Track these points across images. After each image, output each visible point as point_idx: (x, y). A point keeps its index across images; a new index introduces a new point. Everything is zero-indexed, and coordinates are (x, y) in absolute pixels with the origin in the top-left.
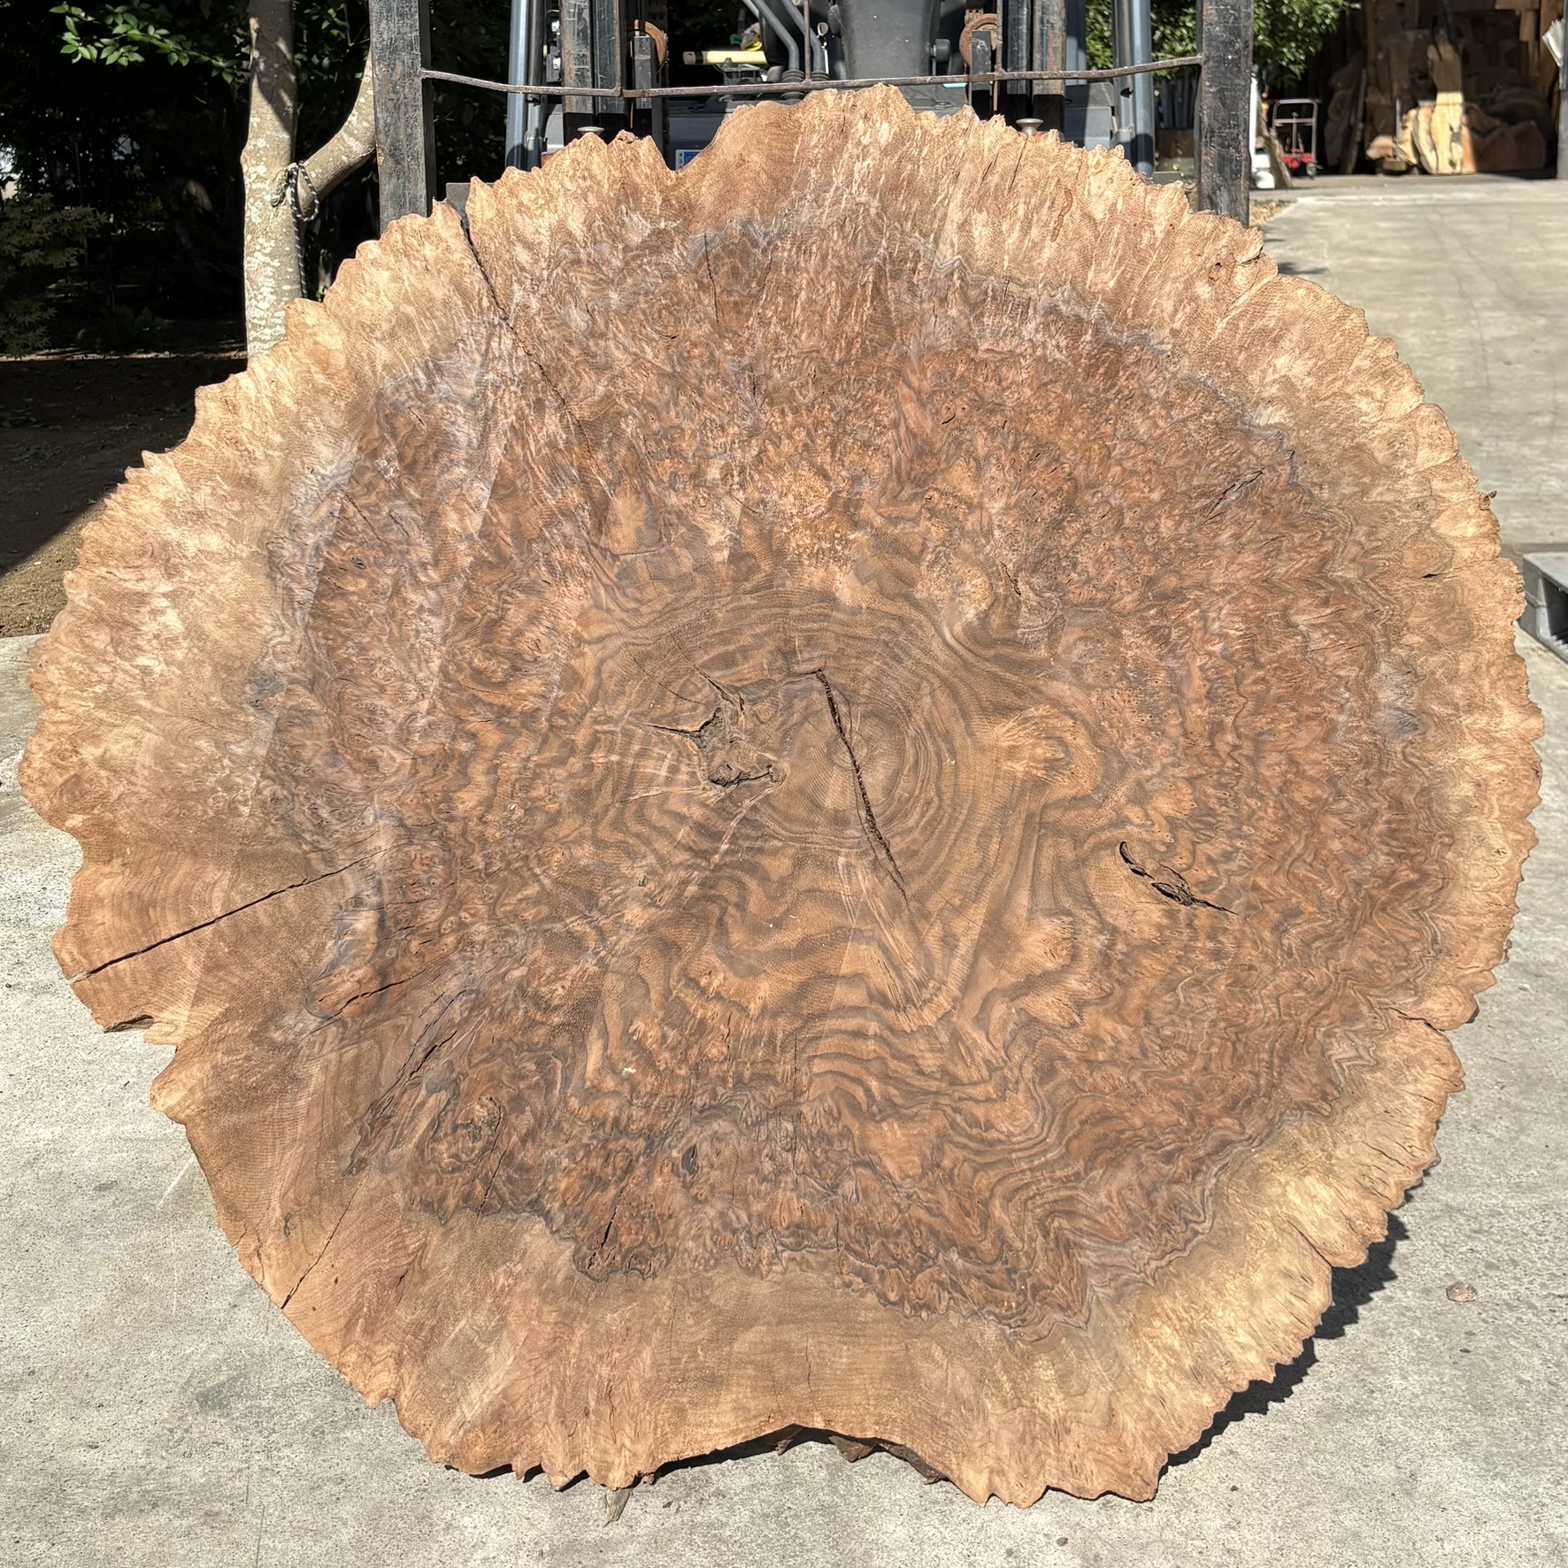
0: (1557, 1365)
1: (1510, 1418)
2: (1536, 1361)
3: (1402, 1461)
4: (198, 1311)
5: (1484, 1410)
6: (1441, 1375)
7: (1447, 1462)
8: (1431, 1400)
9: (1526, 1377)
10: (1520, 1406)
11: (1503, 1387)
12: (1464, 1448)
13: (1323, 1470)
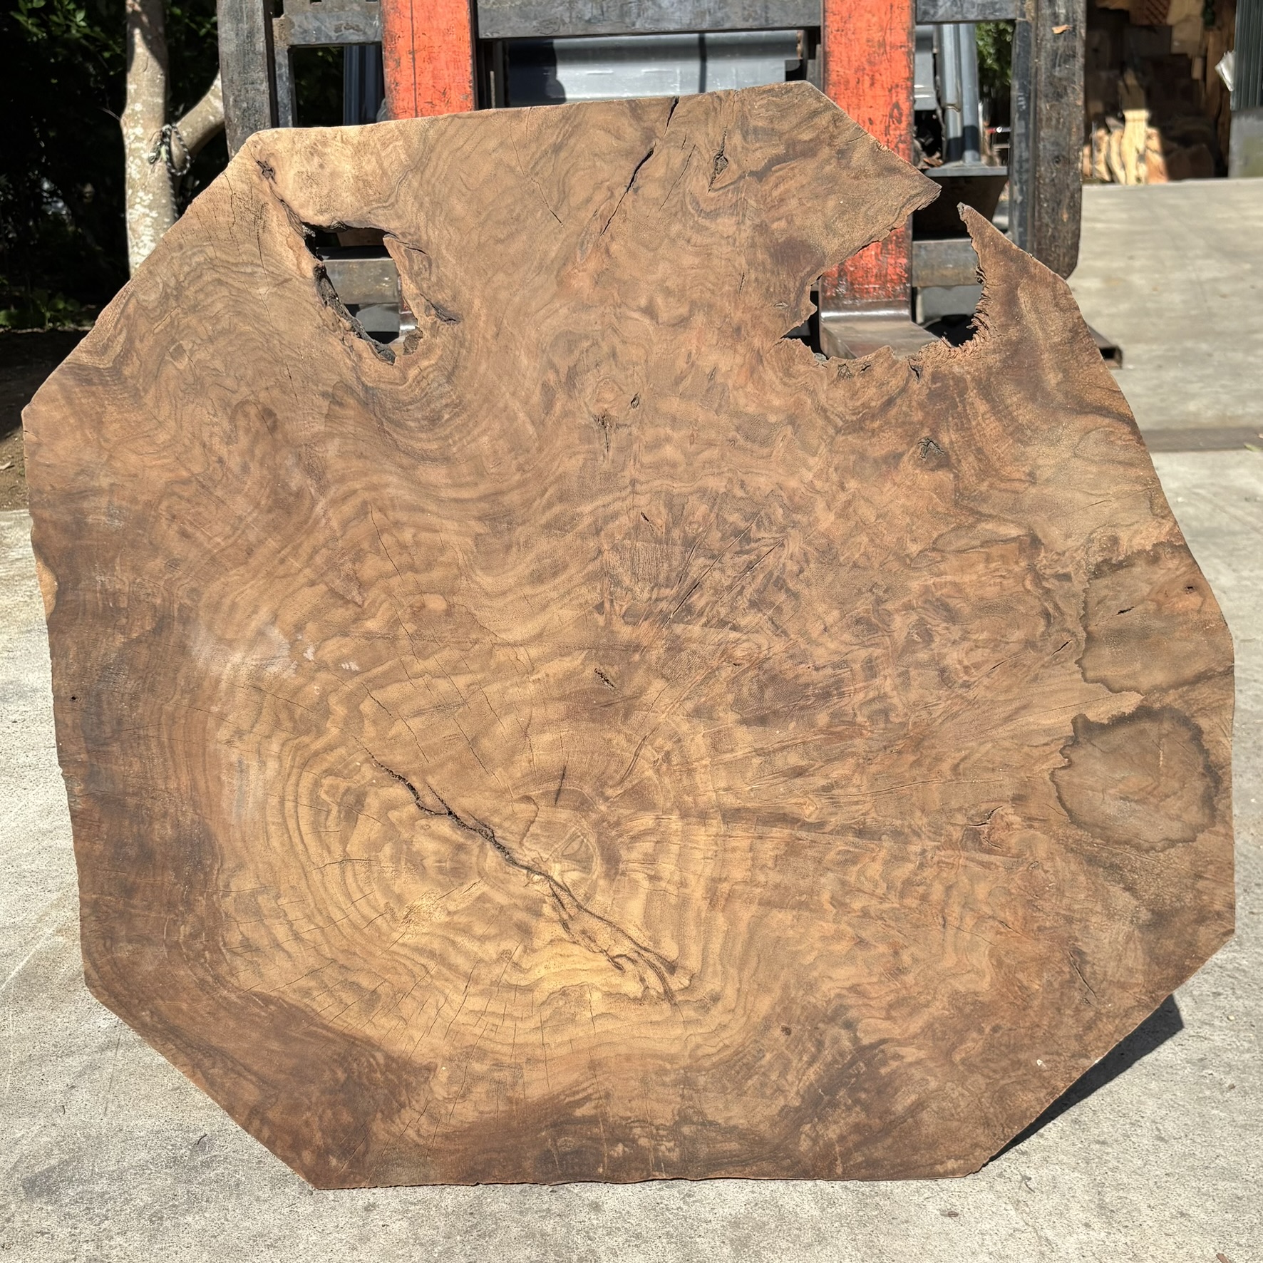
4: (33, 1093)
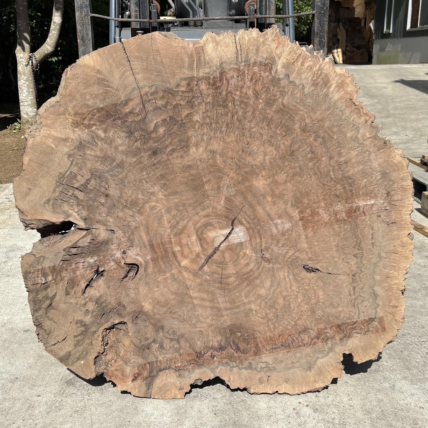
0: (425, 357)
1: (415, 371)
2: (420, 357)
3: (390, 382)
5: (409, 369)
6: (396, 361)
7: (402, 382)
8: (395, 367)
9: (418, 361)
10: (417, 368)
11: (413, 363)
12: (405, 378)
13: (371, 385)
